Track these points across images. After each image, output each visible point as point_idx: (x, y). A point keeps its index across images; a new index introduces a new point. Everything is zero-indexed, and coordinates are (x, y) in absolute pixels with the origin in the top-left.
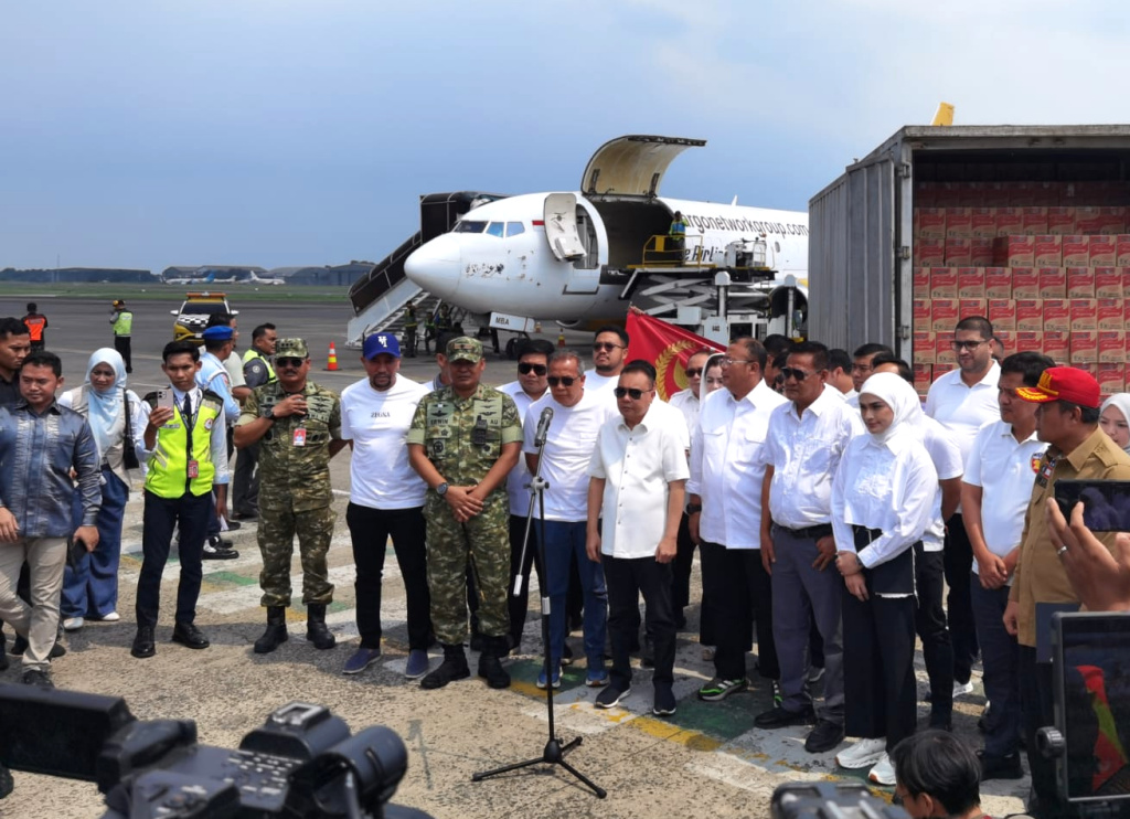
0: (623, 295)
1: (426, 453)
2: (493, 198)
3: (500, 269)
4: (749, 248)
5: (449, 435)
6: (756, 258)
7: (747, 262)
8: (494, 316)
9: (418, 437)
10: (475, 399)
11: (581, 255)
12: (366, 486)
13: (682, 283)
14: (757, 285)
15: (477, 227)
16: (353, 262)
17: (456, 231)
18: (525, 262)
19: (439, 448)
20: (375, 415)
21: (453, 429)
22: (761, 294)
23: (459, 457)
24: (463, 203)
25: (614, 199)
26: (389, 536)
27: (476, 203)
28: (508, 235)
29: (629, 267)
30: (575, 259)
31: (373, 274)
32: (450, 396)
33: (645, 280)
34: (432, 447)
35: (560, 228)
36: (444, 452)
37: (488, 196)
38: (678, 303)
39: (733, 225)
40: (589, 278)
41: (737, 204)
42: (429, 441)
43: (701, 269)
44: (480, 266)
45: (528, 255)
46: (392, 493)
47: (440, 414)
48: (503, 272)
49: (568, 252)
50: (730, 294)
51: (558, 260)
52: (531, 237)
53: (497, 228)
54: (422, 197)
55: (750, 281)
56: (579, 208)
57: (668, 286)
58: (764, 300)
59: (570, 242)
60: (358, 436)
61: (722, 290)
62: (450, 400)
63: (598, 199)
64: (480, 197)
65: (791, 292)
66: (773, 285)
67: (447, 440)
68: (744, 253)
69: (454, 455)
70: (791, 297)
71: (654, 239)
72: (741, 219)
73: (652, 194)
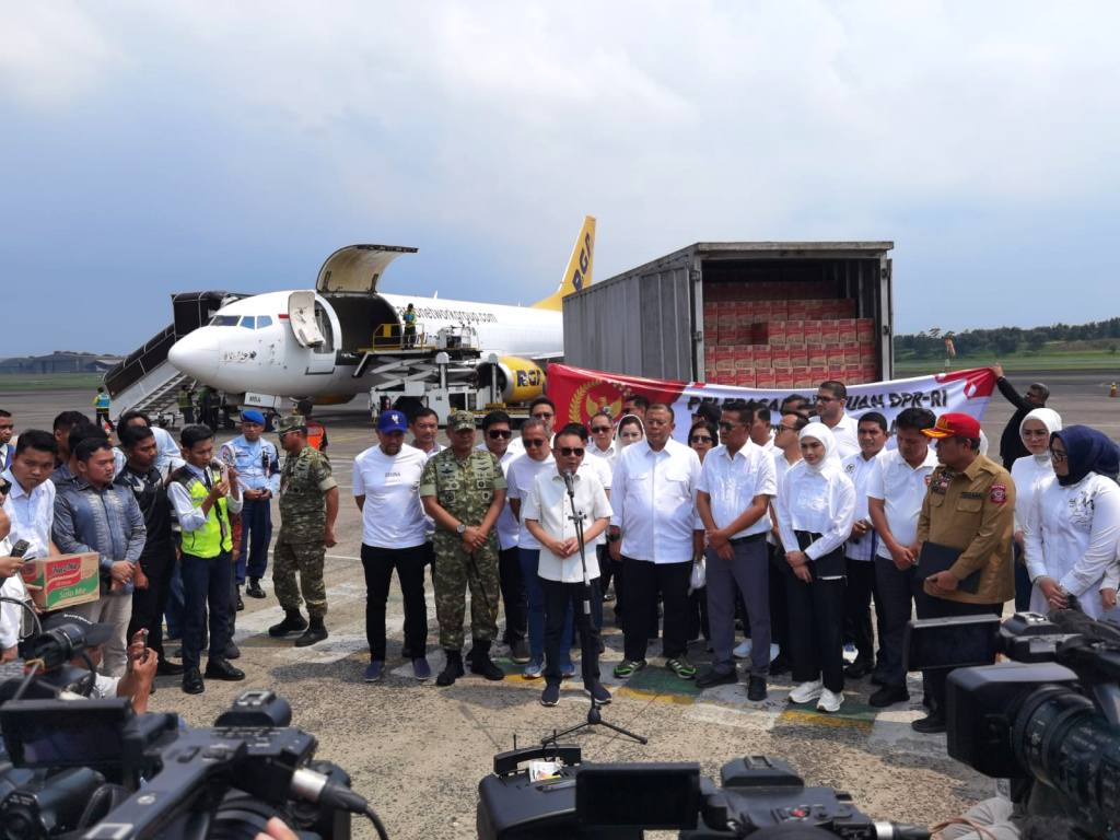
0: (356, 374)
1: (439, 502)
2: (240, 297)
3: (253, 356)
4: (457, 333)
5: (458, 487)
6: (464, 341)
7: (456, 344)
8: (248, 396)
9: (431, 490)
10: (472, 458)
11: (321, 342)
12: (381, 532)
13: (407, 362)
14: (466, 362)
15: (231, 321)
16: (56, 352)
17: (213, 324)
18: (274, 349)
19: (450, 498)
20: (387, 475)
21: (460, 482)
22: (470, 370)
23: (467, 504)
24: (214, 301)
25: (343, 295)
26: (395, 570)
27: (226, 300)
28: (258, 327)
29: (360, 350)
30: (316, 346)
31: (128, 363)
32: (452, 457)
33: (374, 361)
34: (444, 498)
35: (303, 321)
36: (454, 501)
37: (236, 295)
38: (405, 379)
39: (438, 315)
40: (326, 360)
41: (439, 297)
42: (441, 492)
43: (424, 351)
44: (236, 354)
45: (276, 344)
46: (403, 535)
47: (447, 471)
48: (256, 358)
49: (311, 340)
50: (449, 370)
51: (302, 346)
52: (278, 327)
53: (249, 322)
54: (173, 296)
55: (461, 359)
56: (317, 303)
57: (396, 365)
58: (472, 374)
59: (312, 333)
60: (373, 492)
61: (443, 368)
62: (452, 460)
63: (329, 295)
64: (229, 296)
65: (494, 368)
66: (478, 362)
67: (456, 491)
68: (453, 337)
69: (463, 503)
70: (494, 372)
71: (382, 327)
72: (444, 310)
73: (373, 290)
